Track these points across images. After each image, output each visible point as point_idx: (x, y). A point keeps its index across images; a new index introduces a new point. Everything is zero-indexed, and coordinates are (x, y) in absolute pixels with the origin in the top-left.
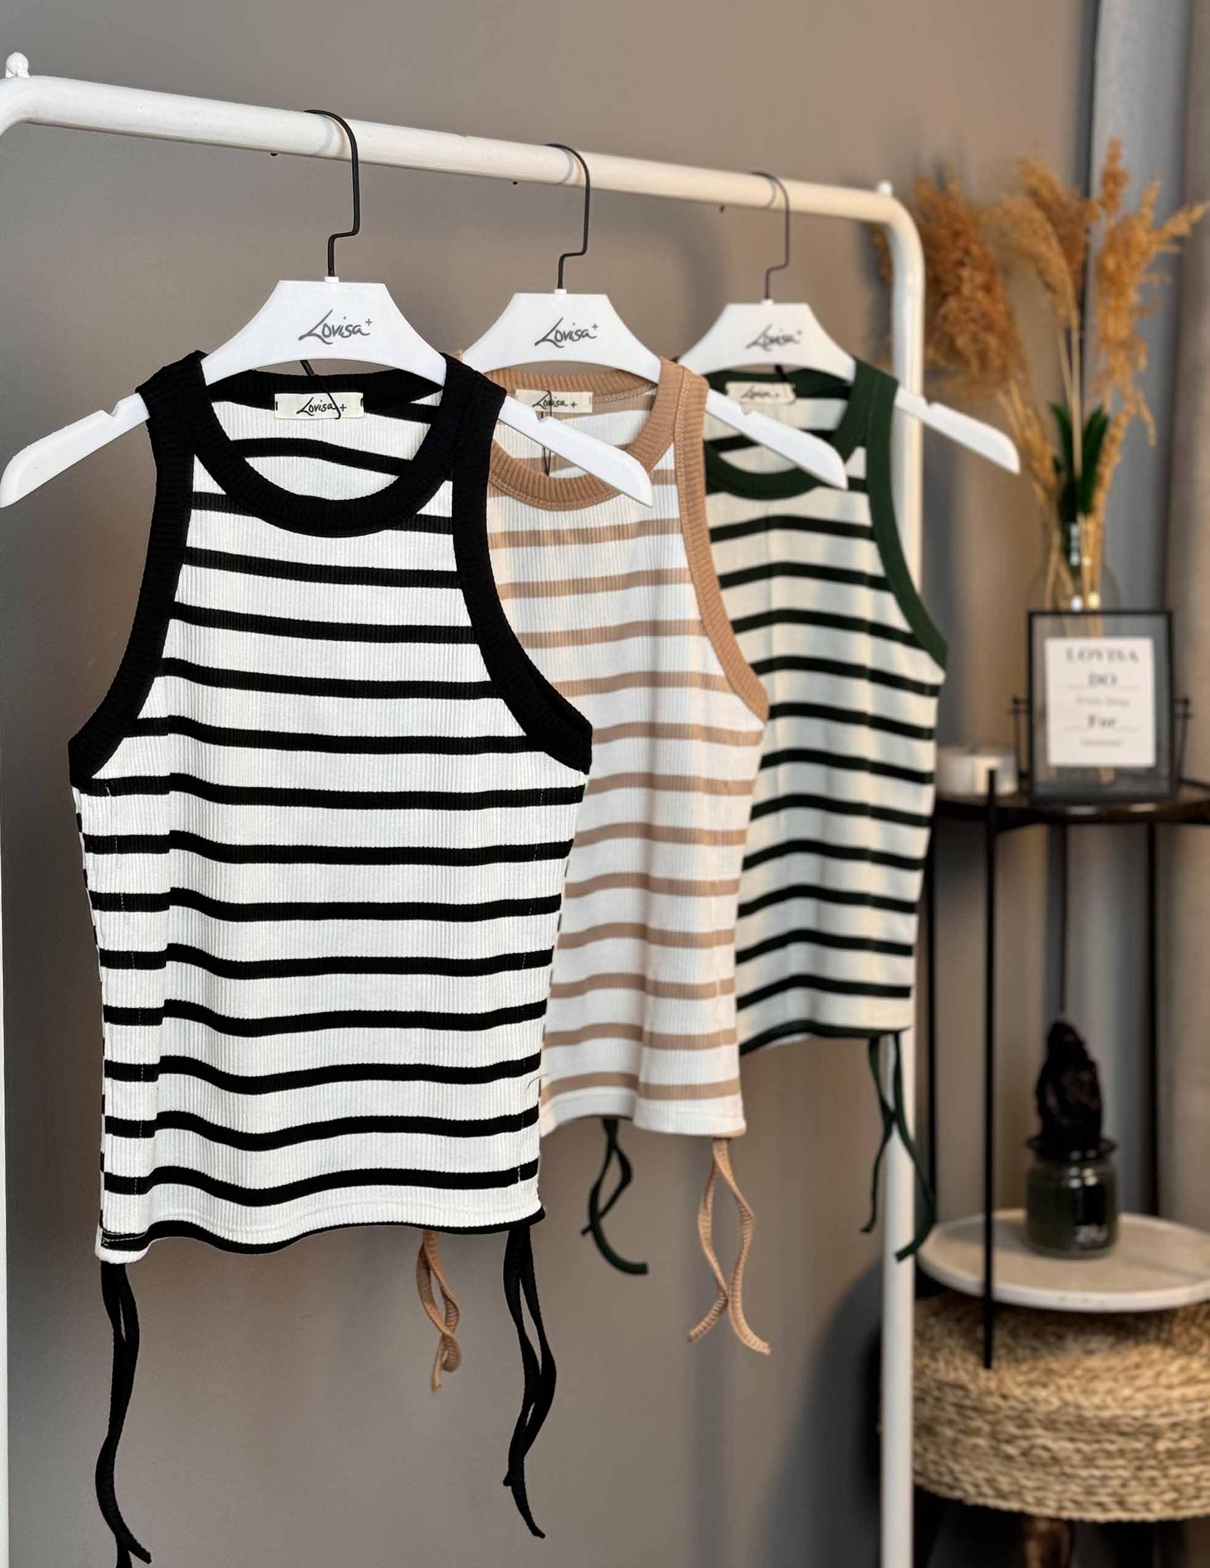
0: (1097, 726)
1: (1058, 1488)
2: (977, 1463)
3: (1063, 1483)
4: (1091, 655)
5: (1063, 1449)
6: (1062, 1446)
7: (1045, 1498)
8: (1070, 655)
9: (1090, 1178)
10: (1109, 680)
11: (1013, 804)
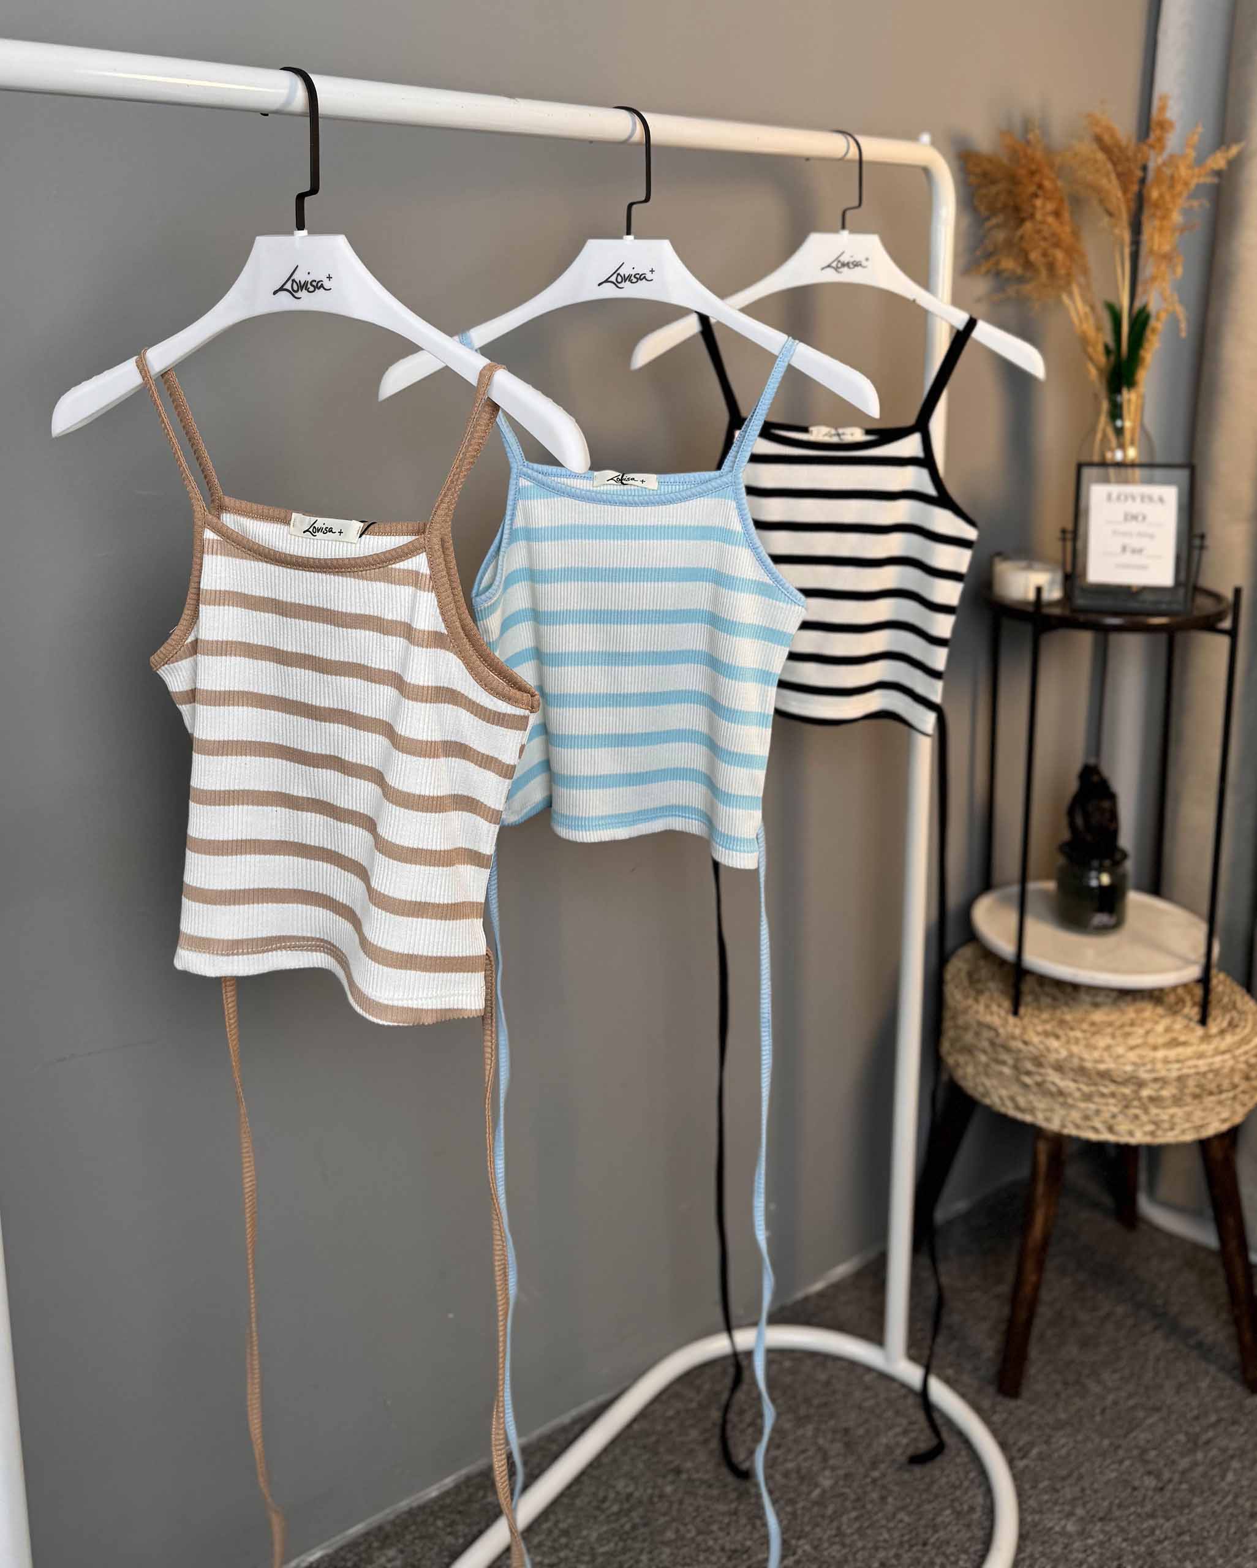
0: (1128, 553)
1: (1062, 1112)
2: (1003, 1084)
3: (1066, 1110)
4: (1126, 498)
6: (1067, 1085)
7: (1052, 1118)
8: (1109, 497)
9: (1105, 879)
10: (1140, 518)
11: (1056, 611)
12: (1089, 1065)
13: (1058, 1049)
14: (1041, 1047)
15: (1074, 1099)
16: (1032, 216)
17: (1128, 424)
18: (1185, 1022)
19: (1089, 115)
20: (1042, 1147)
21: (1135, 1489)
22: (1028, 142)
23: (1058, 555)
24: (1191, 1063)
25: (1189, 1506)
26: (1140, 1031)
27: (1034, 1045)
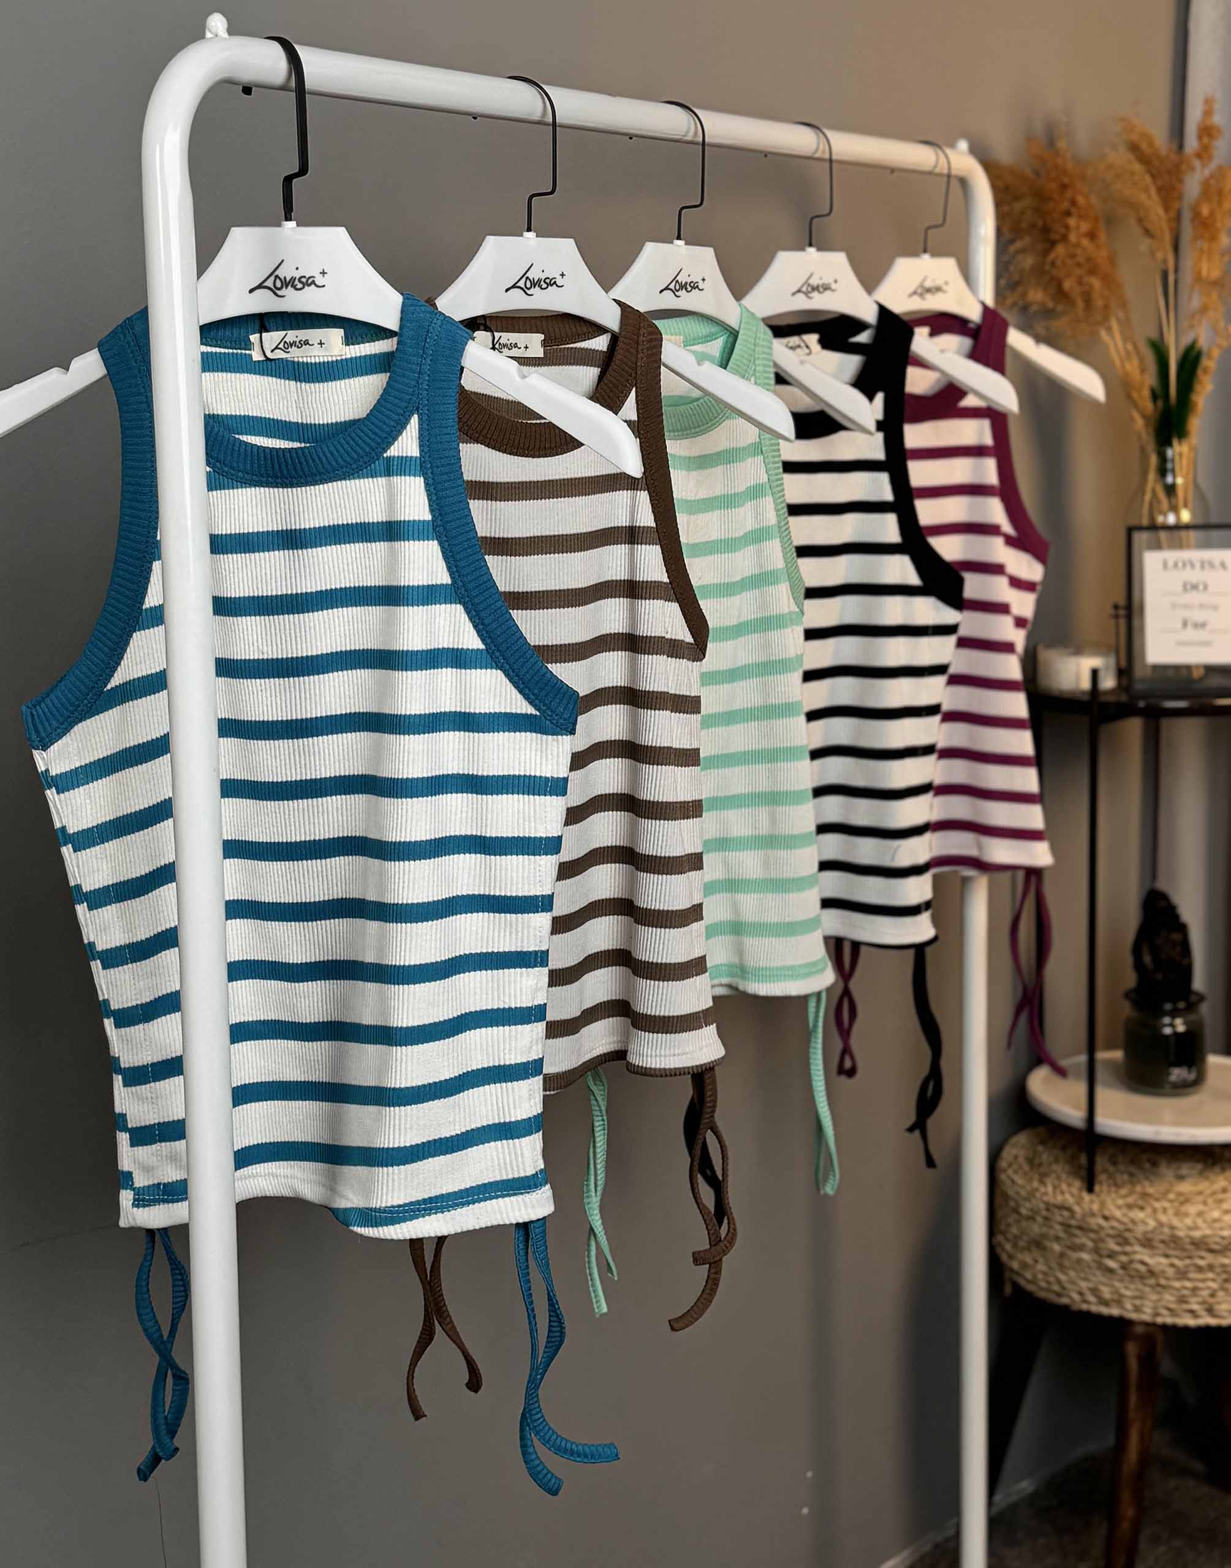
0: (1189, 627)
1: (1154, 1297)
2: (1083, 1275)
3: (1159, 1293)
4: (1184, 565)
5: (1159, 1264)
6: (1157, 1261)
7: (1143, 1305)
8: (1165, 565)
9: (1181, 1025)
10: (1201, 587)
13: (1145, 1220)
15: (1167, 1279)
16: (1065, 238)
17: (1180, 481)
19: (1122, 120)
20: (1132, 1347)
22: (1056, 150)
23: (1111, 637)
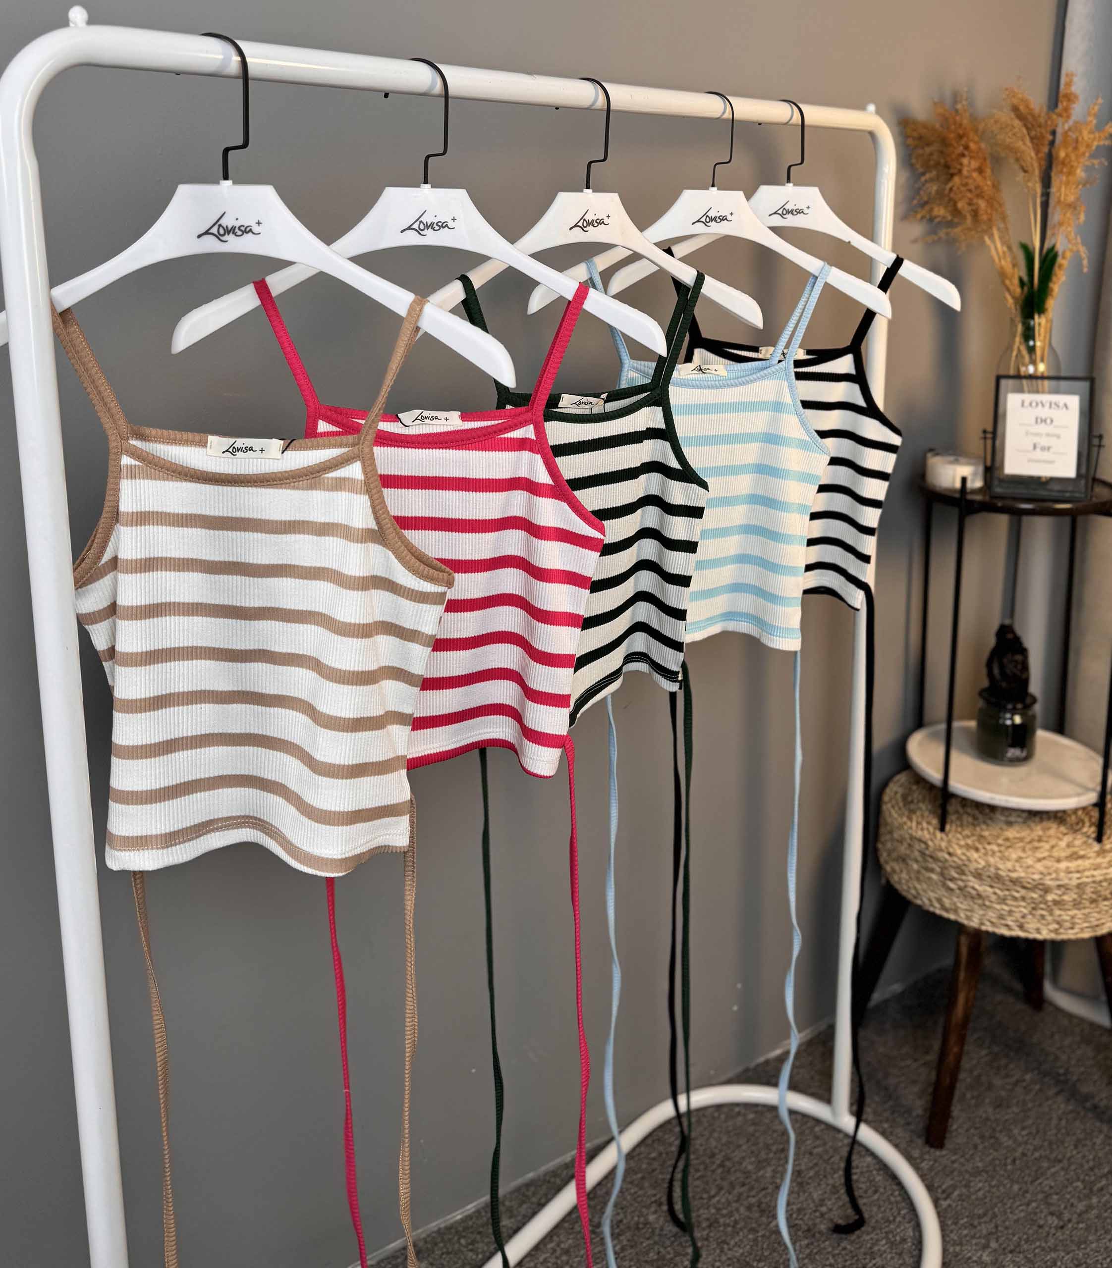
0: (1038, 449)
3: (984, 910)
4: (1038, 404)
6: (985, 889)
7: (973, 916)
8: (1023, 403)
9: (1018, 720)
10: (1048, 421)
11: (978, 498)
12: (1001, 873)
13: (977, 860)
14: (964, 858)
15: (991, 902)
16: (960, 171)
17: (1038, 344)
18: (1085, 839)
19: (1007, 89)
20: (964, 940)
21: (1040, 1227)
22: (957, 111)
23: (981, 453)
24: (1087, 873)
25: (1085, 1242)
26: (1047, 846)
27: (956, 856)
